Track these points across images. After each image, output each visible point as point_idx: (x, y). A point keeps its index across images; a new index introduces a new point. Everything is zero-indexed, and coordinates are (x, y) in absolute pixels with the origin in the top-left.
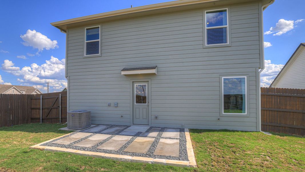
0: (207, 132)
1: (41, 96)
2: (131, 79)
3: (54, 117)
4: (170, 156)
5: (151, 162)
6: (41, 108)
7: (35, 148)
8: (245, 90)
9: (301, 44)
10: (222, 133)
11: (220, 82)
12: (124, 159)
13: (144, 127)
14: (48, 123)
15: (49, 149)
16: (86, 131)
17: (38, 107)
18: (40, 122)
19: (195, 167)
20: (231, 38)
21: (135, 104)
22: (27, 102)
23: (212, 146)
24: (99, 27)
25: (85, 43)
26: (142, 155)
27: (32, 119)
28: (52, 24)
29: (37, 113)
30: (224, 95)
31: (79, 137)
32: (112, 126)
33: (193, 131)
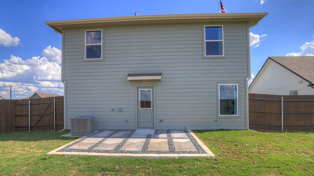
0: (208, 131)
1: (29, 101)
2: (136, 85)
3: (47, 123)
4: (191, 151)
5: (178, 157)
6: (29, 115)
7: (53, 155)
8: (237, 96)
9: (269, 58)
10: (220, 132)
11: (217, 89)
12: (152, 156)
13: (150, 130)
14: (38, 131)
15: (71, 155)
16: (94, 136)
17: (25, 113)
18: (28, 130)
19: (214, 157)
20: (226, 51)
21: (140, 108)
22: (11, 108)
23: (218, 142)
24: (101, 31)
25: (85, 46)
26: (166, 153)
27: (16, 127)
28: (46, 23)
29: (24, 120)
30: (220, 100)
31: (92, 142)
32: (117, 131)
33: (195, 131)
